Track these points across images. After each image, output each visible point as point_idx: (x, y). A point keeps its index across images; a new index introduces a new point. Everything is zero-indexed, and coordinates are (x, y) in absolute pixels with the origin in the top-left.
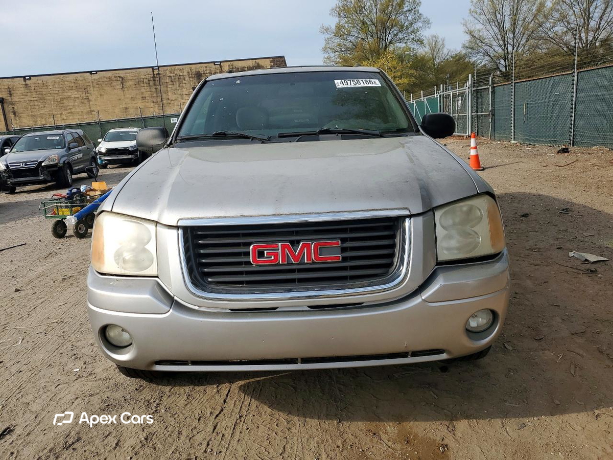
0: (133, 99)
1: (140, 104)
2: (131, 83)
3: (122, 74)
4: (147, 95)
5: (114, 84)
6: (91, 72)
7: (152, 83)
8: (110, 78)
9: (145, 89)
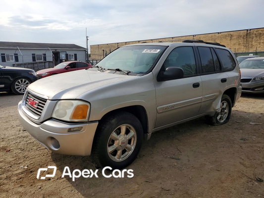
0: (234, 44)
1: (237, 47)
2: (235, 37)
3: (232, 33)
4: (241, 43)
5: (227, 38)
6: (218, 33)
7: (245, 37)
8: (226, 35)
9: (241, 41)
